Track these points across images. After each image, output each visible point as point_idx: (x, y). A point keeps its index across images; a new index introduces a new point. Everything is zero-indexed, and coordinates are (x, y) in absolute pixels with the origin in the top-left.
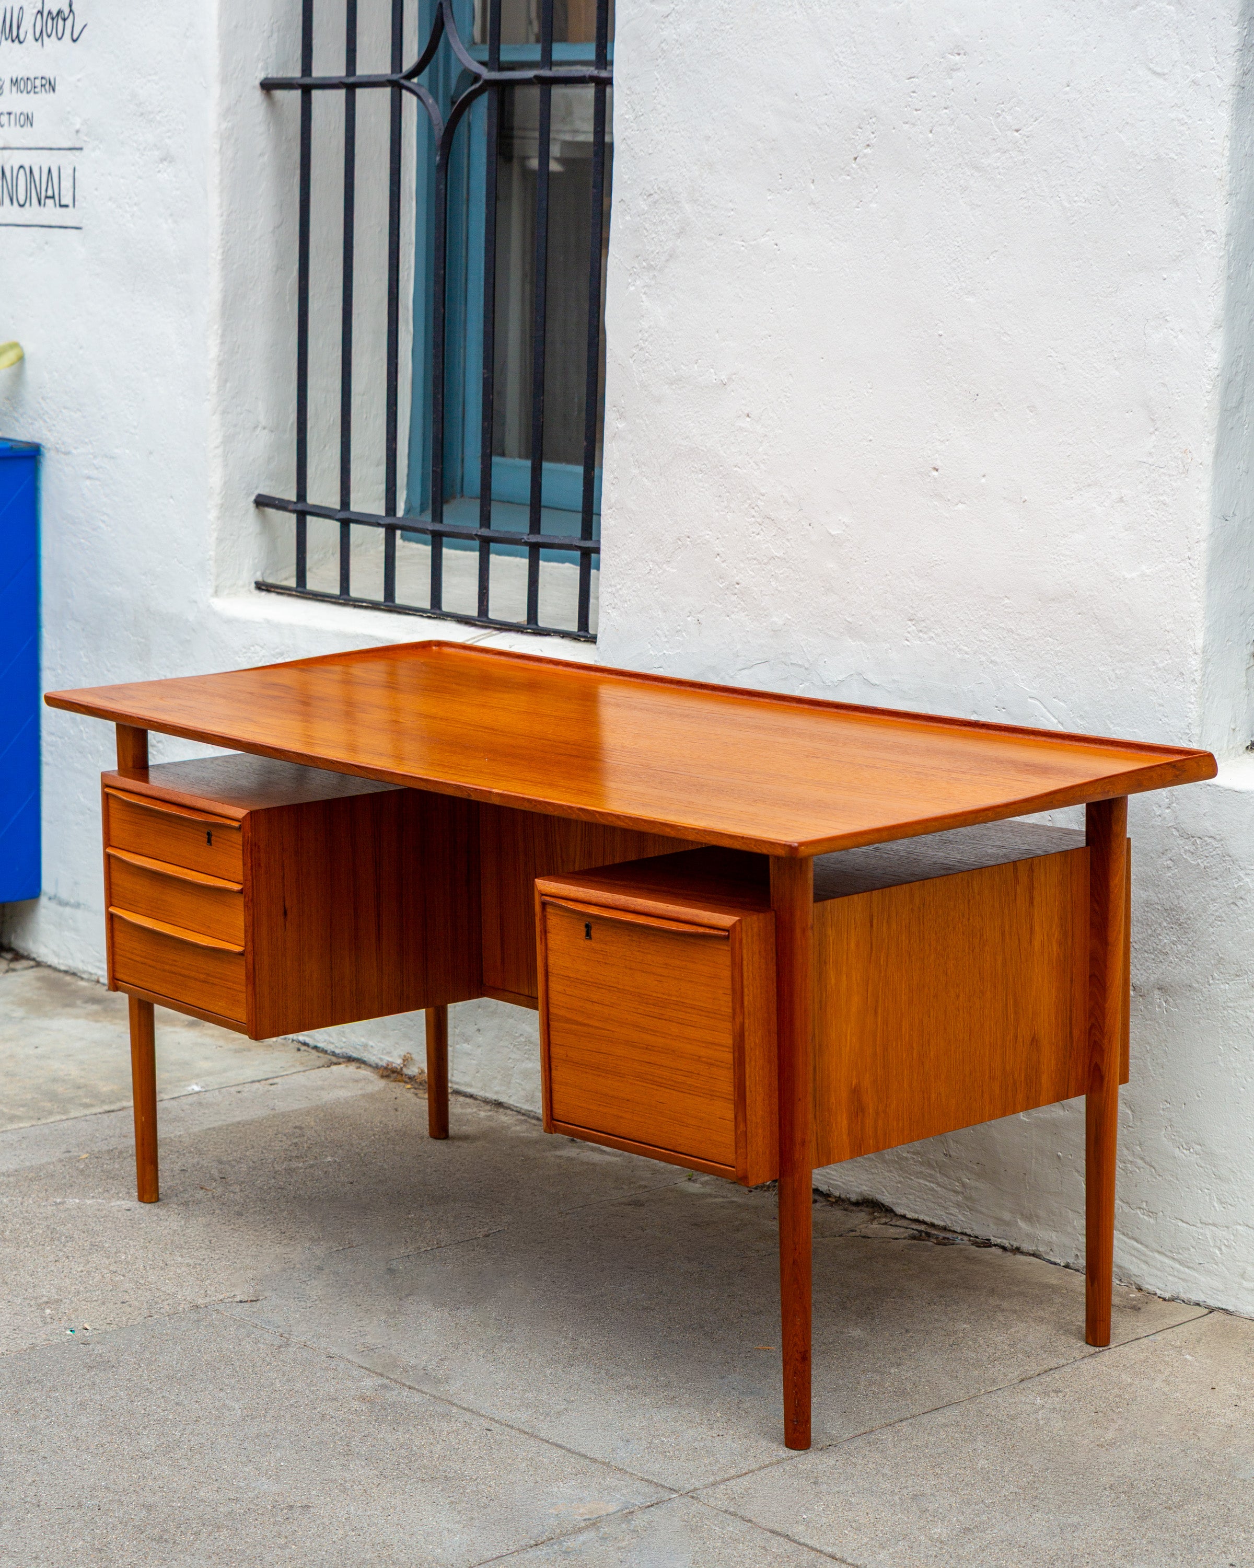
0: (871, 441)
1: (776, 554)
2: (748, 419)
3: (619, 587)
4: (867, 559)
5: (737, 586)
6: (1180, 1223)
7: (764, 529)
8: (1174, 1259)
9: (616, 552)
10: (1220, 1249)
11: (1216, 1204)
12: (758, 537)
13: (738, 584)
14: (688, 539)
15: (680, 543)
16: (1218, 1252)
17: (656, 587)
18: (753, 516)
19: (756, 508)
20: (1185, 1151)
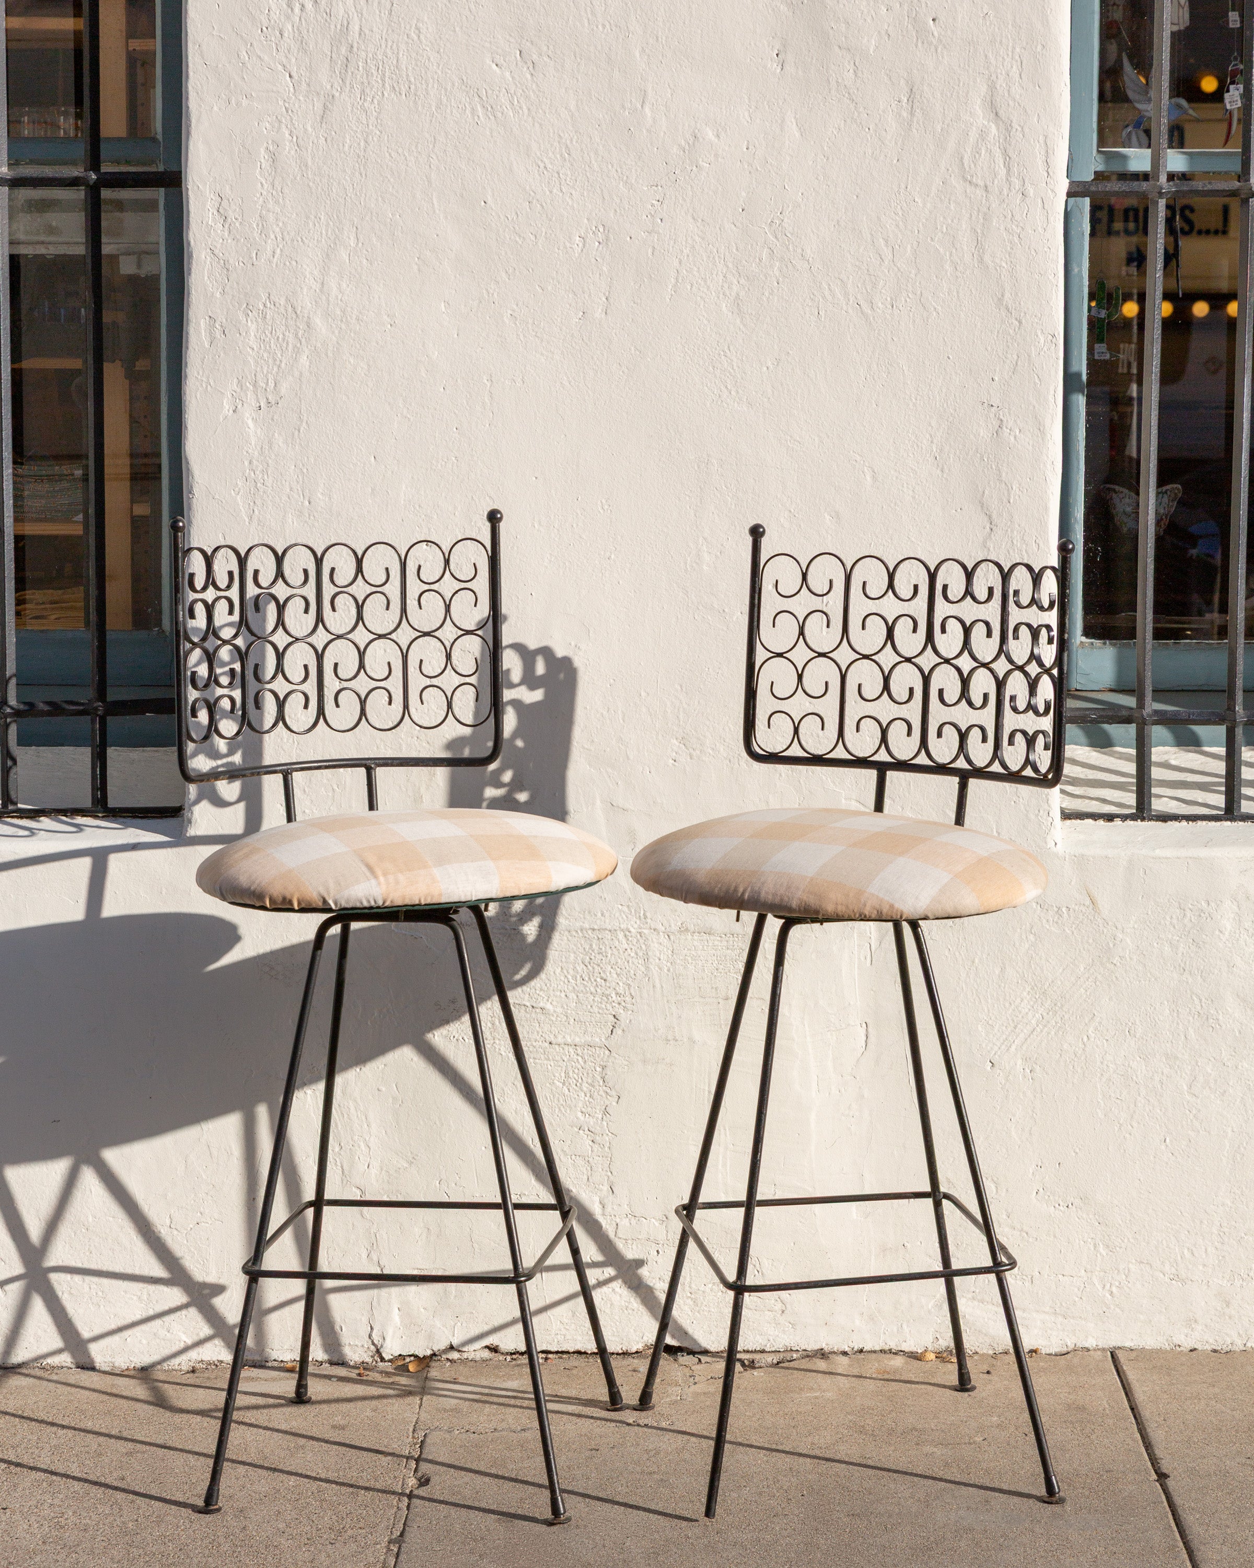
16: (1108, 1295)
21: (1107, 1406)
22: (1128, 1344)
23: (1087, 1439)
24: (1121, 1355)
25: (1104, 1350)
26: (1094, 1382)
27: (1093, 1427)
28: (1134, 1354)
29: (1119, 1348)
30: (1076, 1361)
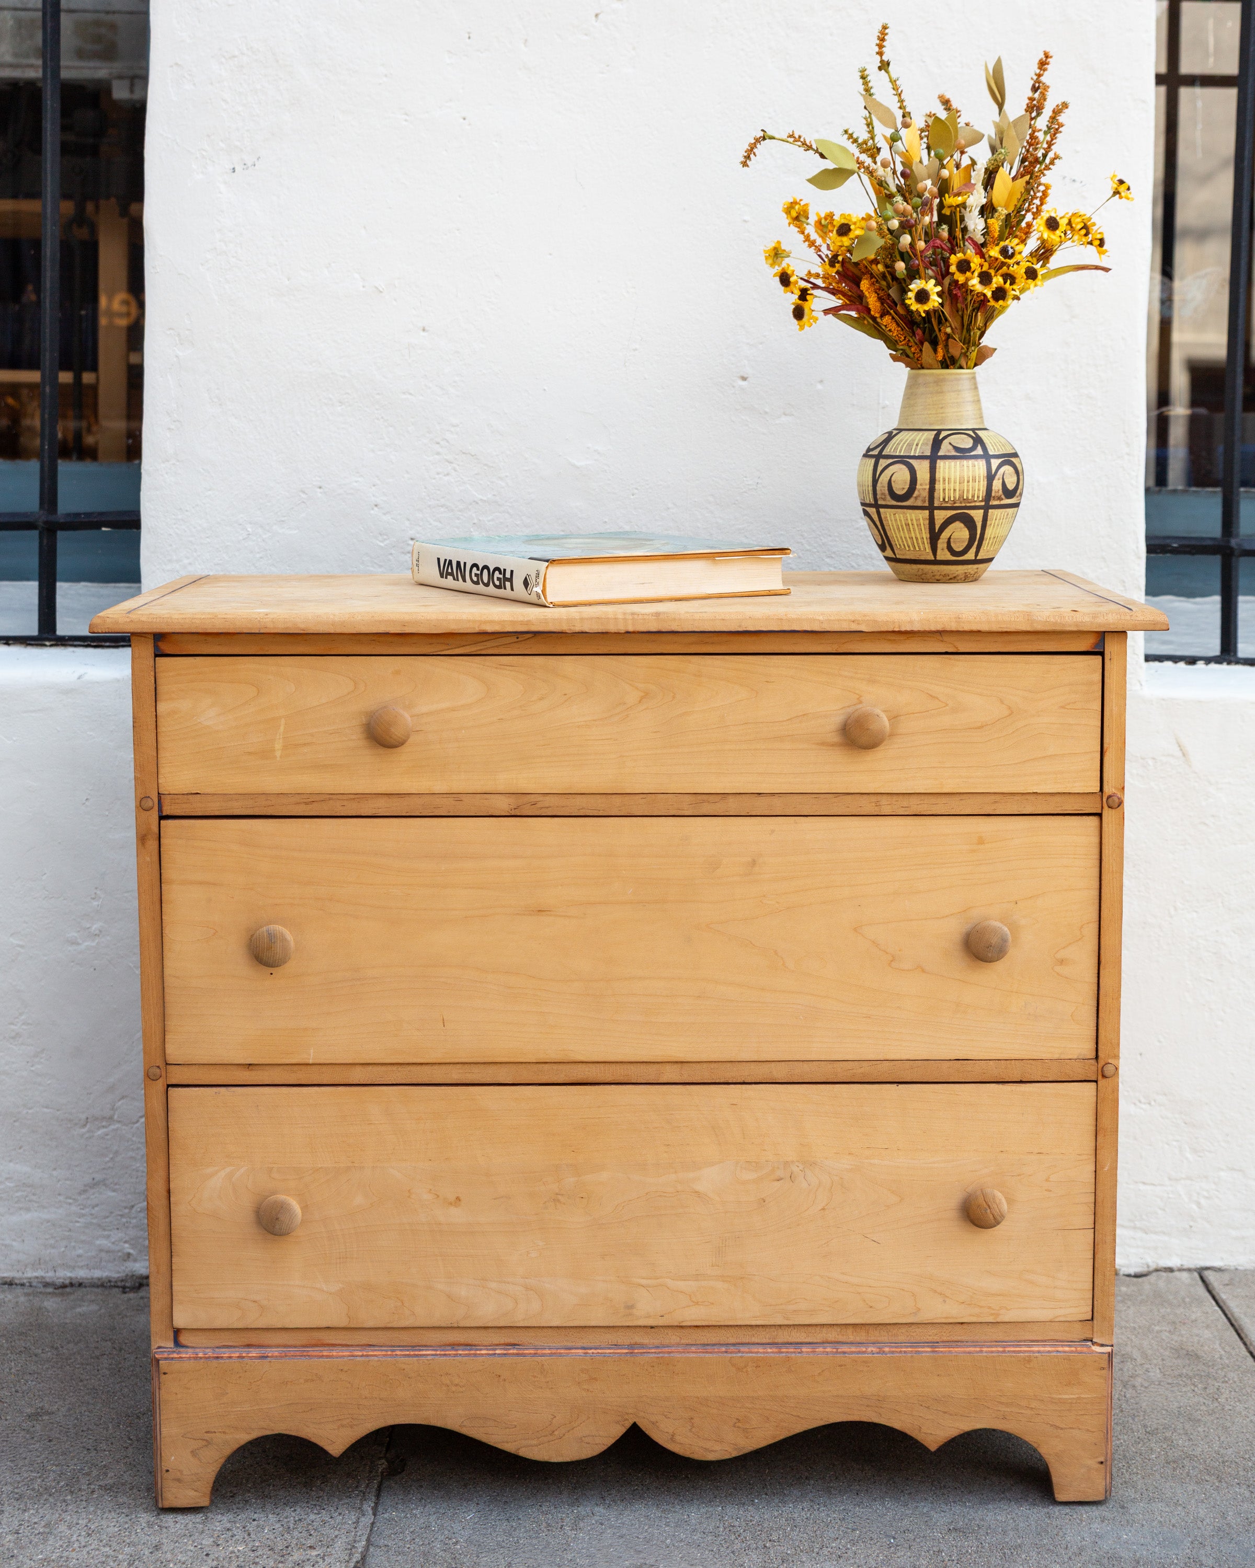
1: (480, 497)
3: (186, 561)
4: (636, 491)
5: (411, 542)
6: (1142, 1187)
7: (457, 468)
8: (1135, 1228)
9: (180, 517)
10: (1199, 1204)
11: (1188, 1155)
12: (446, 478)
13: (412, 539)
14: (319, 490)
15: (303, 496)
16: (1194, 1207)
17: (258, 556)
18: (438, 454)
19: (442, 443)
20: (1143, 1106)
21: (1223, 1353)
22: (1217, 1264)
23: (1216, 1404)
24: (1210, 1276)
25: (1189, 1270)
26: (1193, 1317)
27: (1216, 1384)
28: (1226, 1277)
29: (1207, 1268)
30: (1161, 1284)
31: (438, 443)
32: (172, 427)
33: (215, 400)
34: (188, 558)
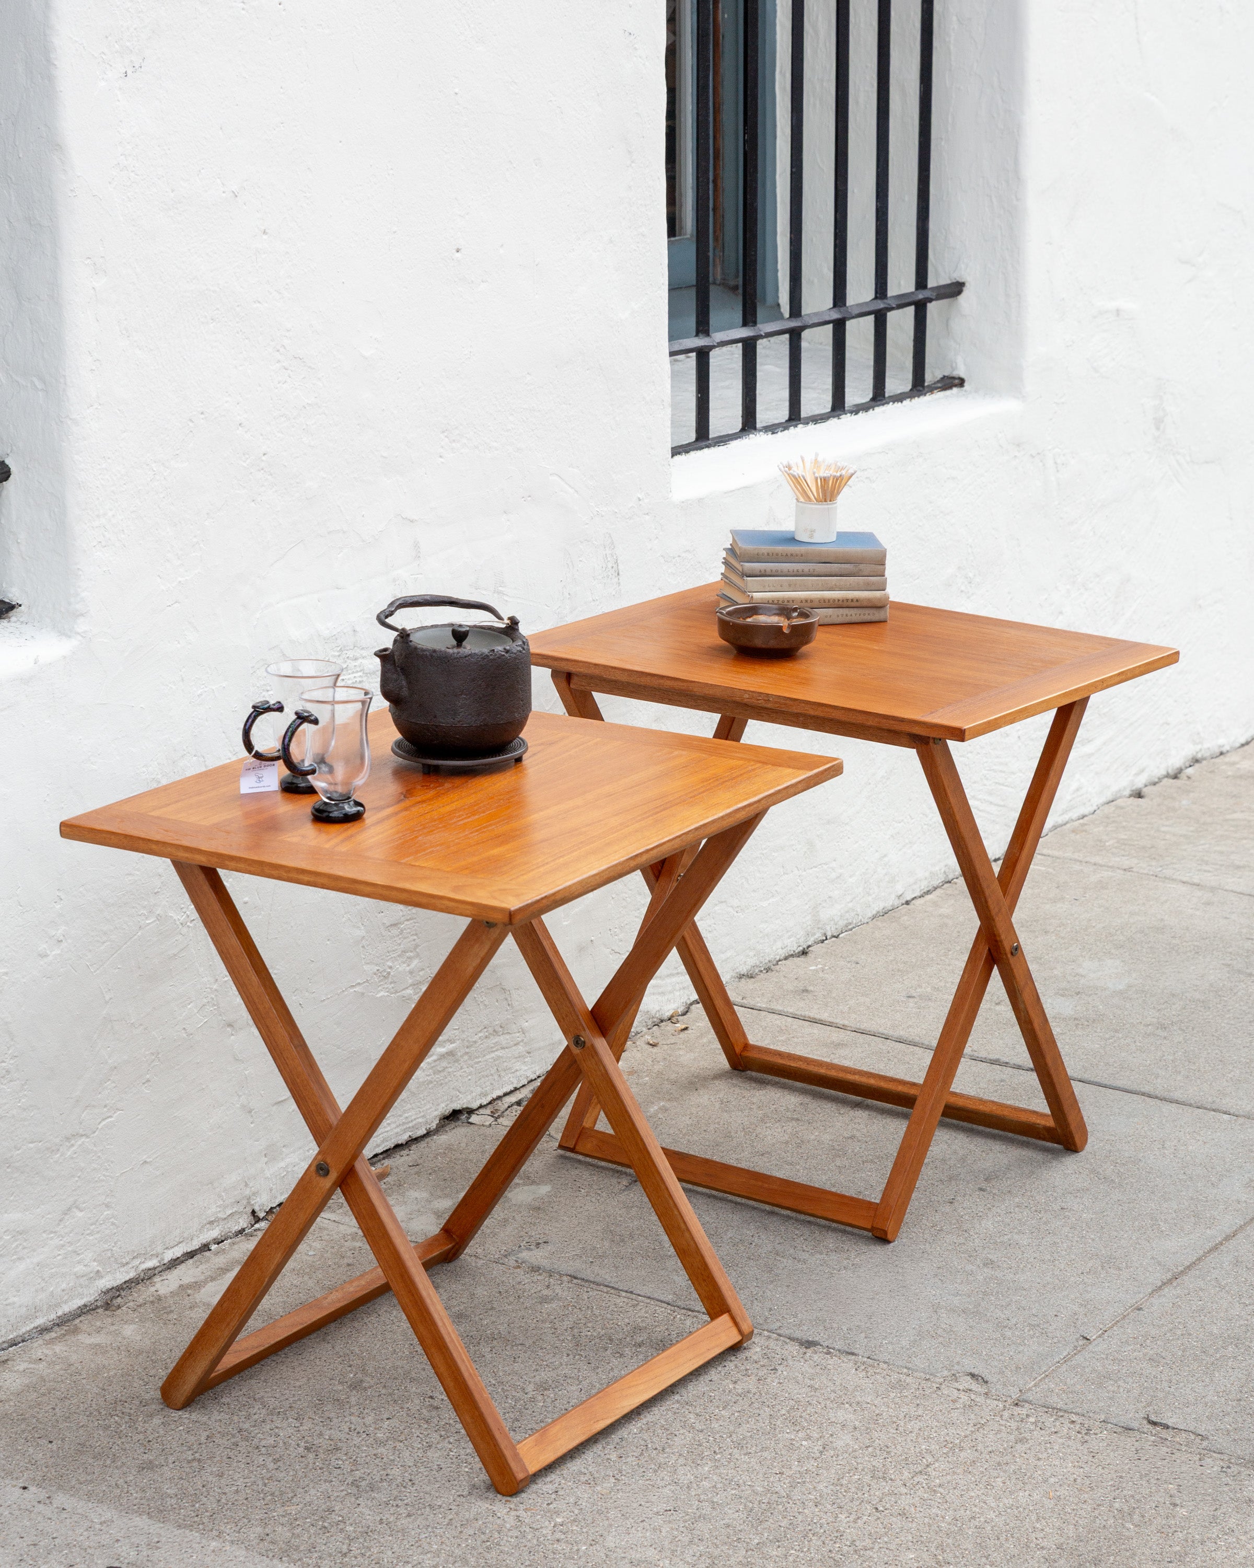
0: (395, 232)
2: (265, 237)
4: (399, 375)
5: (264, 458)
13: (264, 454)
14: (202, 416)
15: (191, 424)
18: (279, 361)
19: (282, 350)
31: (278, 351)
32: (94, 368)
33: (124, 332)
34: (111, 510)
